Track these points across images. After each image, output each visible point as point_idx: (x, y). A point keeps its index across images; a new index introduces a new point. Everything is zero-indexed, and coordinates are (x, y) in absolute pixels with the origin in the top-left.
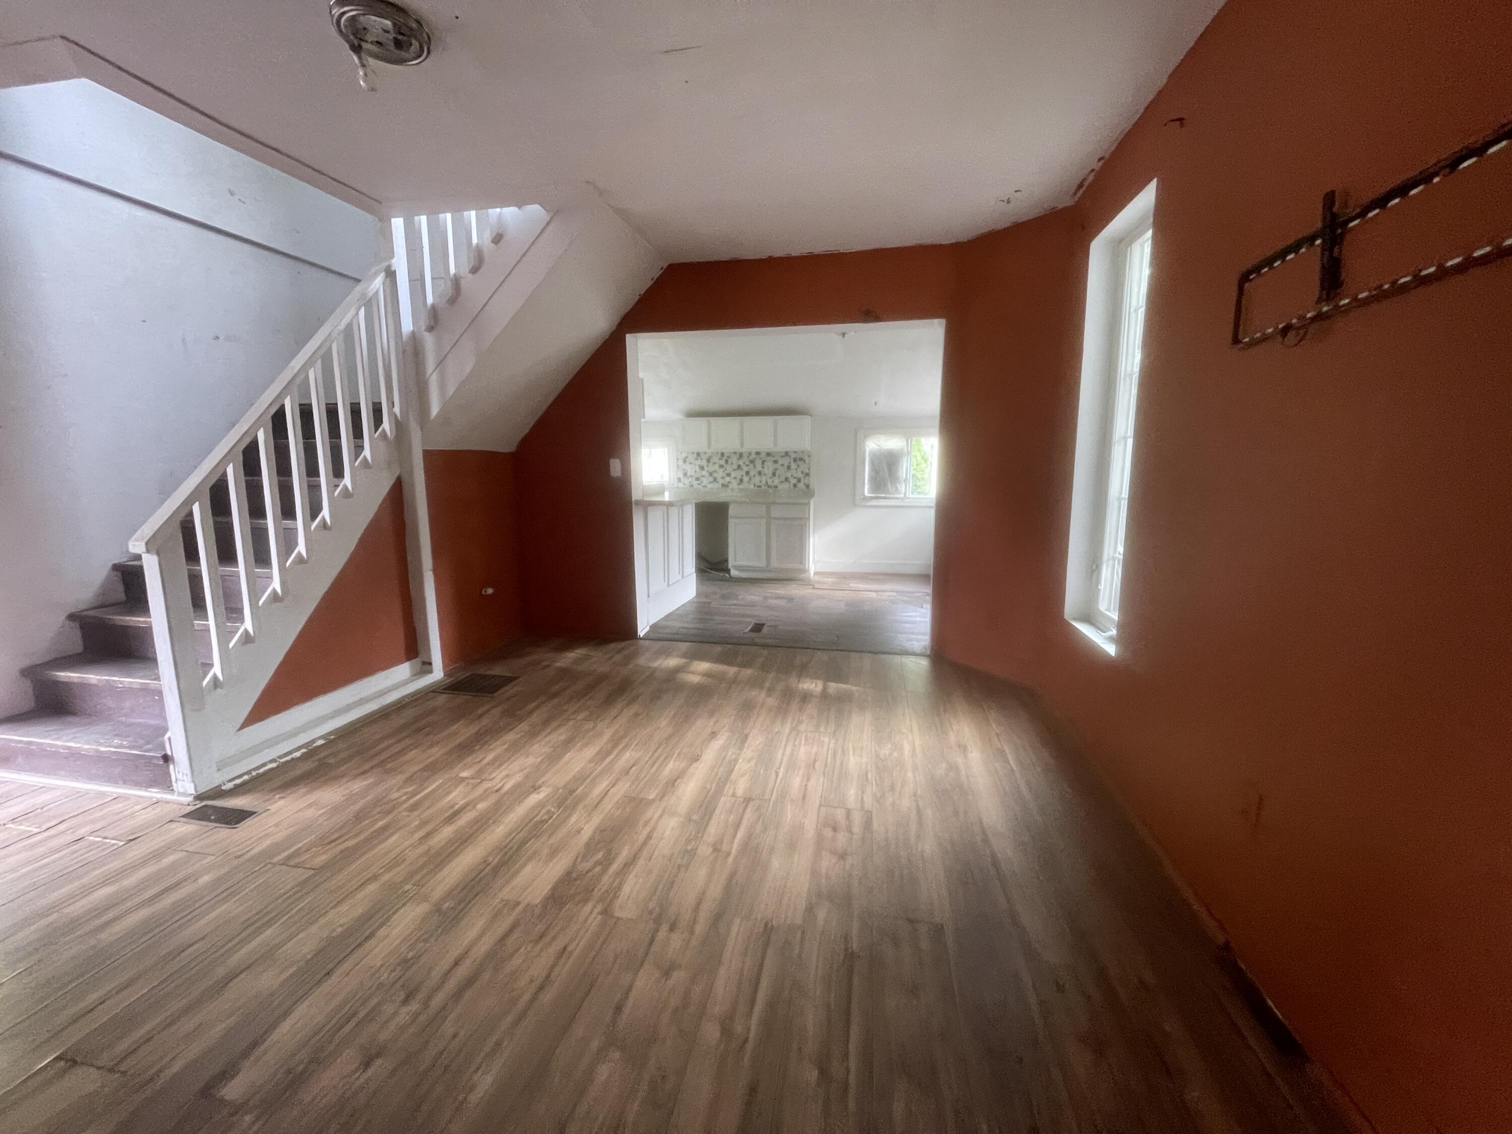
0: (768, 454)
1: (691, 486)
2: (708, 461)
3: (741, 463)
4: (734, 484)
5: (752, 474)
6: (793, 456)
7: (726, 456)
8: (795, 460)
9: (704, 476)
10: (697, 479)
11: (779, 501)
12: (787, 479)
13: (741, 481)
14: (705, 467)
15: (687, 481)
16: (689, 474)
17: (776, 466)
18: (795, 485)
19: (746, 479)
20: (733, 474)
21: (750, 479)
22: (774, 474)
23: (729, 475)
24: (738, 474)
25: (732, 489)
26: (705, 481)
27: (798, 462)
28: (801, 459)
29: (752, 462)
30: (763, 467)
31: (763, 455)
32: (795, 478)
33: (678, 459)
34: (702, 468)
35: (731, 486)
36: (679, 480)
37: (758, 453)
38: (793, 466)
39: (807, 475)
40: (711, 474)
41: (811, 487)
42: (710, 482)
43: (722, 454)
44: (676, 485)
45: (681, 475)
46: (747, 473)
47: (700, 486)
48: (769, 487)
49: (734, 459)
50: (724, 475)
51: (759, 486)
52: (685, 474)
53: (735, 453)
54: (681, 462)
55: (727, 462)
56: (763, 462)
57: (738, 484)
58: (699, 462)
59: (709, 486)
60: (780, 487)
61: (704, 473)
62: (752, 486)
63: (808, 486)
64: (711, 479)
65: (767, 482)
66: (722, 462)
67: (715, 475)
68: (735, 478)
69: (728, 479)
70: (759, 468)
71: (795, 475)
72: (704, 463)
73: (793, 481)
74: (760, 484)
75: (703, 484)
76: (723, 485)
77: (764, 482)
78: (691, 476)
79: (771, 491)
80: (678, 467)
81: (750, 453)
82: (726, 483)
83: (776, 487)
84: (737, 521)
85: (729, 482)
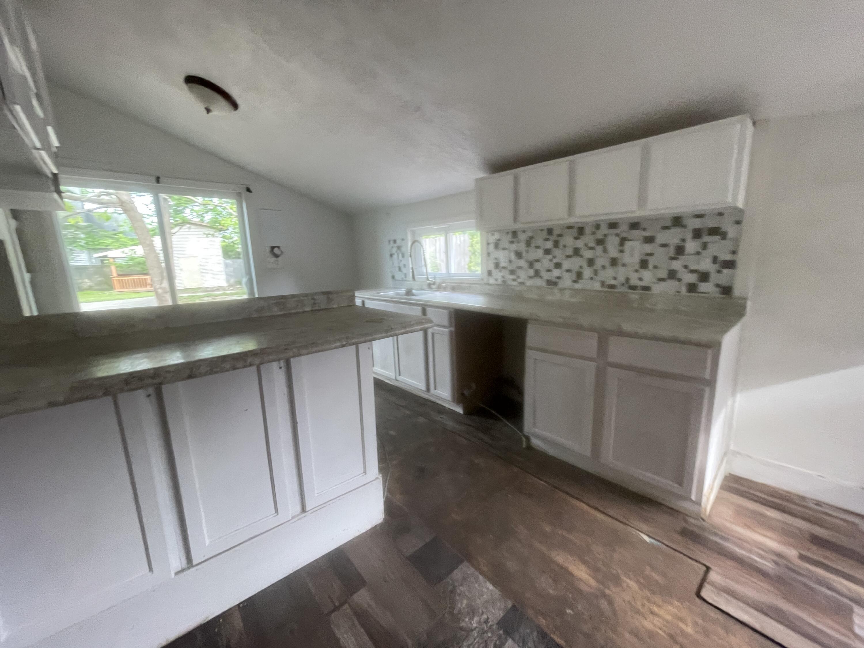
0: (634, 225)
1: (504, 282)
2: (528, 243)
3: (580, 243)
4: (567, 282)
5: (599, 262)
6: (697, 223)
7: (556, 232)
8: (697, 234)
9: (520, 268)
10: (512, 272)
11: (627, 327)
12: (672, 275)
13: (579, 275)
14: (524, 254)
15: (498, 275)
16: (502, 264)
17: (648, 248)
18: (692, 288)
19: (587, 272)
20: (566, 264)
21: (596, 272)
22: (644, 264)
23: (558, 266)
24: (574, 263)
25: (562, 290)
26: (523, 275)
27: (706, 239)
28: (714, 231)
29: (600, 242)
30: (622, 251)
31: (623, 228)
32: (693, 271)
33: (488, 244)
34: (519, 255)
35: (561, 285)
36: (490, 273)
37: (613, 225)
38: (691, 246)
39: (730, 265)
40: (531, 265)
41: (737, 292)
42: (531, 277)
43: (550, 231)
44: (485, 281)
45: (491, 267)
46: (591, 262)
47: (515, 283)
48: (633, 288)
49: (569, 240)
50: (551, 266)
51: (612, 287)
52: (497, 265)
53: (570, 227)
54: (492, 247)
55: (556, 244)
56: (623, 241)
57: (575, 282)
58: (514, 247)
59: (529, 283)
60: (658, 289)
61: (522, 263)
62: (597, 286)
63: (727, 290)
64: (531, 272)
65: (628, 280)
66: (549, 245)
67: (537, 266)
68: (568, 271)
69: (556, 273)
70: (613, 253)
71: (693, 267)
72: (522, 247)
73: (692, 278)
74: (613, 282)
75: (519, 280)
76: (550, 283)
77: (621, 279)
78: (504, 268)
79: (634, 296)
80: (489, 254)
81: (598, 227)
82: (554, 280)
83: (646, 288)
84: (539, 355)
85: (559, 278)
